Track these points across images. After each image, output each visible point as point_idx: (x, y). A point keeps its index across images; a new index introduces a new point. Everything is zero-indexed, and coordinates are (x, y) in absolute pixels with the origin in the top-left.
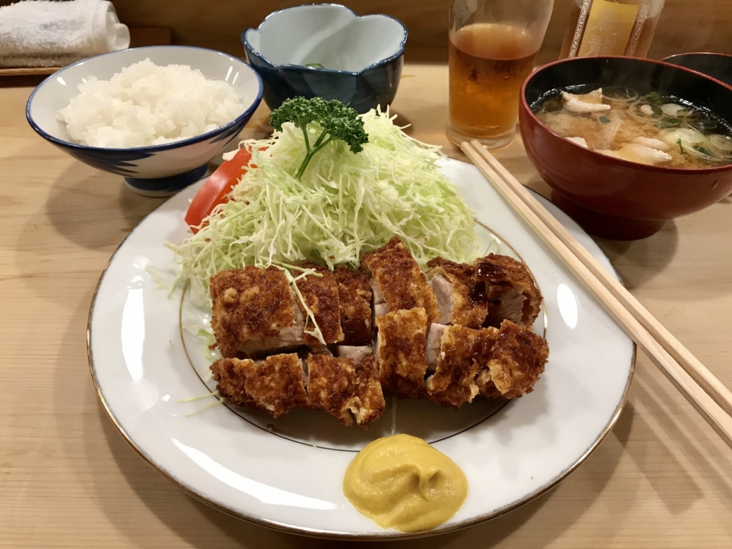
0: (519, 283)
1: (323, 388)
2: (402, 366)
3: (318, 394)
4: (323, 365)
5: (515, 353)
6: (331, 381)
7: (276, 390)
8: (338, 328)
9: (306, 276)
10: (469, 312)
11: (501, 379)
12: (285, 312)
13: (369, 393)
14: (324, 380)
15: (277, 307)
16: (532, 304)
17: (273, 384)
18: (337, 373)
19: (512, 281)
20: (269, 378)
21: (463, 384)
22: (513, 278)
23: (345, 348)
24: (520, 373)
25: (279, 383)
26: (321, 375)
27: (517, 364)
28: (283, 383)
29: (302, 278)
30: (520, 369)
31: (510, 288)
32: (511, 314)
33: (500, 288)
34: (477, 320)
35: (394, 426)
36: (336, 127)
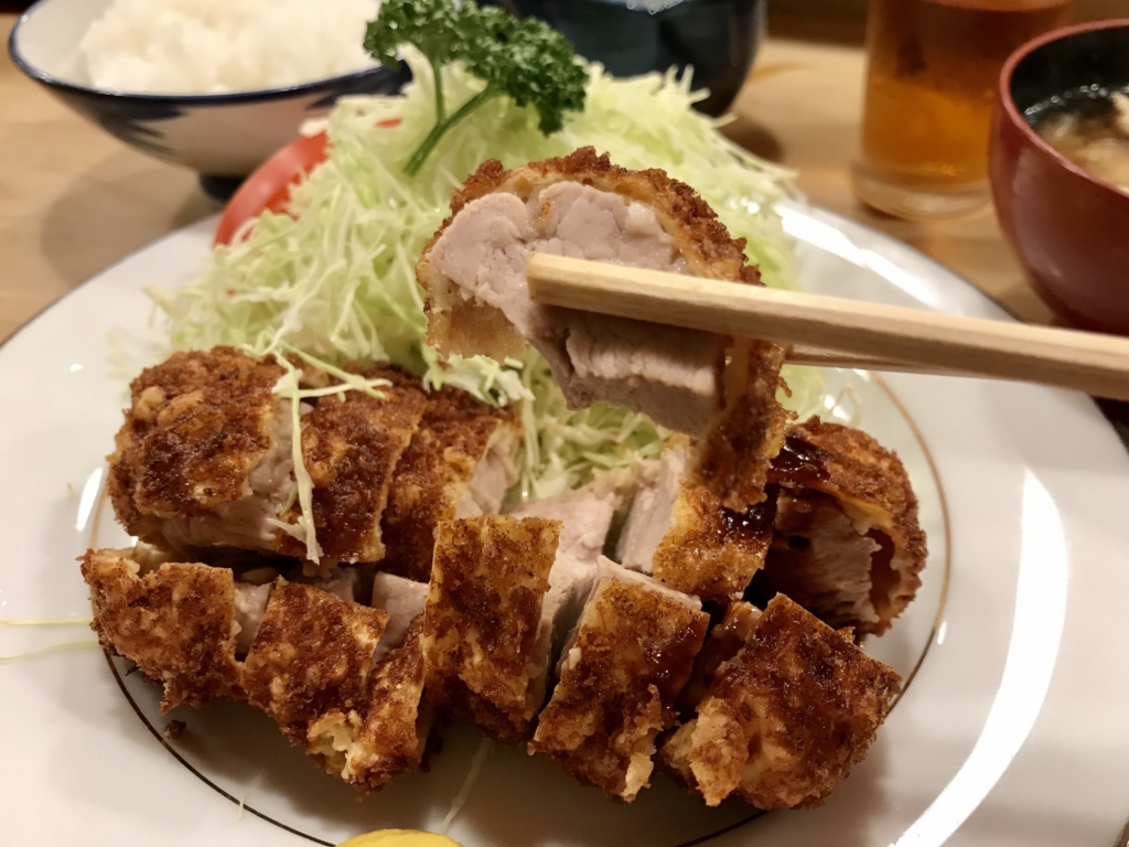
0: (860, 503)
1: (282, 671)
2: (471, 664)
3: (267, 681)
4: (299, 611)
5: (780, 694)
6: (306, 656)
7: (165, 648)
8: (369, 527)
9: (347, 393)
10: (707, 555)
11: (713, 762)
12: (230, 461)
13: (386, 709)
14: (288, 650)
15: (220, 447)
16: (896, 563)
17: (159, 632)
18: (329, 638)
19: (842, 496)
20: (153, 616)
21: (617, 746)
22: (842, 488)
23: (391, 581)
24: (782, 753)
25: (176, 632)
26: (284, 636)
27: (780, 727)
28: (186, 635)
29: (334, 395)
30: (785, 741)
31: (832, 510)
32: (840, 579)
33: (805, 507)
34: (722, 578)
35: (460, 800)
36: (490, 59)
